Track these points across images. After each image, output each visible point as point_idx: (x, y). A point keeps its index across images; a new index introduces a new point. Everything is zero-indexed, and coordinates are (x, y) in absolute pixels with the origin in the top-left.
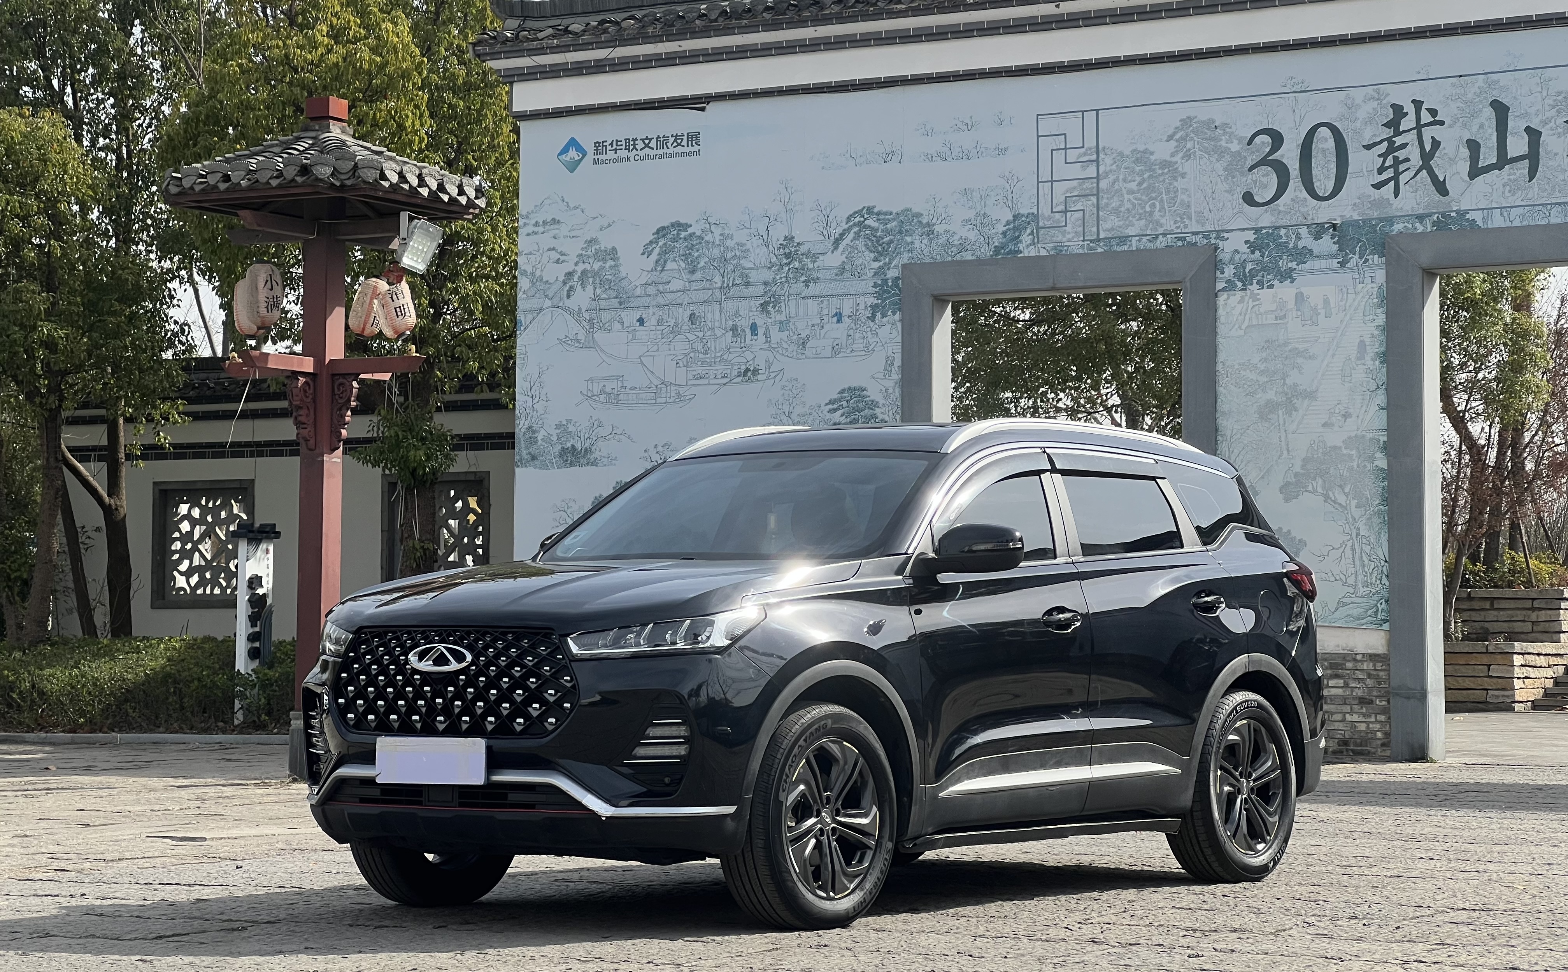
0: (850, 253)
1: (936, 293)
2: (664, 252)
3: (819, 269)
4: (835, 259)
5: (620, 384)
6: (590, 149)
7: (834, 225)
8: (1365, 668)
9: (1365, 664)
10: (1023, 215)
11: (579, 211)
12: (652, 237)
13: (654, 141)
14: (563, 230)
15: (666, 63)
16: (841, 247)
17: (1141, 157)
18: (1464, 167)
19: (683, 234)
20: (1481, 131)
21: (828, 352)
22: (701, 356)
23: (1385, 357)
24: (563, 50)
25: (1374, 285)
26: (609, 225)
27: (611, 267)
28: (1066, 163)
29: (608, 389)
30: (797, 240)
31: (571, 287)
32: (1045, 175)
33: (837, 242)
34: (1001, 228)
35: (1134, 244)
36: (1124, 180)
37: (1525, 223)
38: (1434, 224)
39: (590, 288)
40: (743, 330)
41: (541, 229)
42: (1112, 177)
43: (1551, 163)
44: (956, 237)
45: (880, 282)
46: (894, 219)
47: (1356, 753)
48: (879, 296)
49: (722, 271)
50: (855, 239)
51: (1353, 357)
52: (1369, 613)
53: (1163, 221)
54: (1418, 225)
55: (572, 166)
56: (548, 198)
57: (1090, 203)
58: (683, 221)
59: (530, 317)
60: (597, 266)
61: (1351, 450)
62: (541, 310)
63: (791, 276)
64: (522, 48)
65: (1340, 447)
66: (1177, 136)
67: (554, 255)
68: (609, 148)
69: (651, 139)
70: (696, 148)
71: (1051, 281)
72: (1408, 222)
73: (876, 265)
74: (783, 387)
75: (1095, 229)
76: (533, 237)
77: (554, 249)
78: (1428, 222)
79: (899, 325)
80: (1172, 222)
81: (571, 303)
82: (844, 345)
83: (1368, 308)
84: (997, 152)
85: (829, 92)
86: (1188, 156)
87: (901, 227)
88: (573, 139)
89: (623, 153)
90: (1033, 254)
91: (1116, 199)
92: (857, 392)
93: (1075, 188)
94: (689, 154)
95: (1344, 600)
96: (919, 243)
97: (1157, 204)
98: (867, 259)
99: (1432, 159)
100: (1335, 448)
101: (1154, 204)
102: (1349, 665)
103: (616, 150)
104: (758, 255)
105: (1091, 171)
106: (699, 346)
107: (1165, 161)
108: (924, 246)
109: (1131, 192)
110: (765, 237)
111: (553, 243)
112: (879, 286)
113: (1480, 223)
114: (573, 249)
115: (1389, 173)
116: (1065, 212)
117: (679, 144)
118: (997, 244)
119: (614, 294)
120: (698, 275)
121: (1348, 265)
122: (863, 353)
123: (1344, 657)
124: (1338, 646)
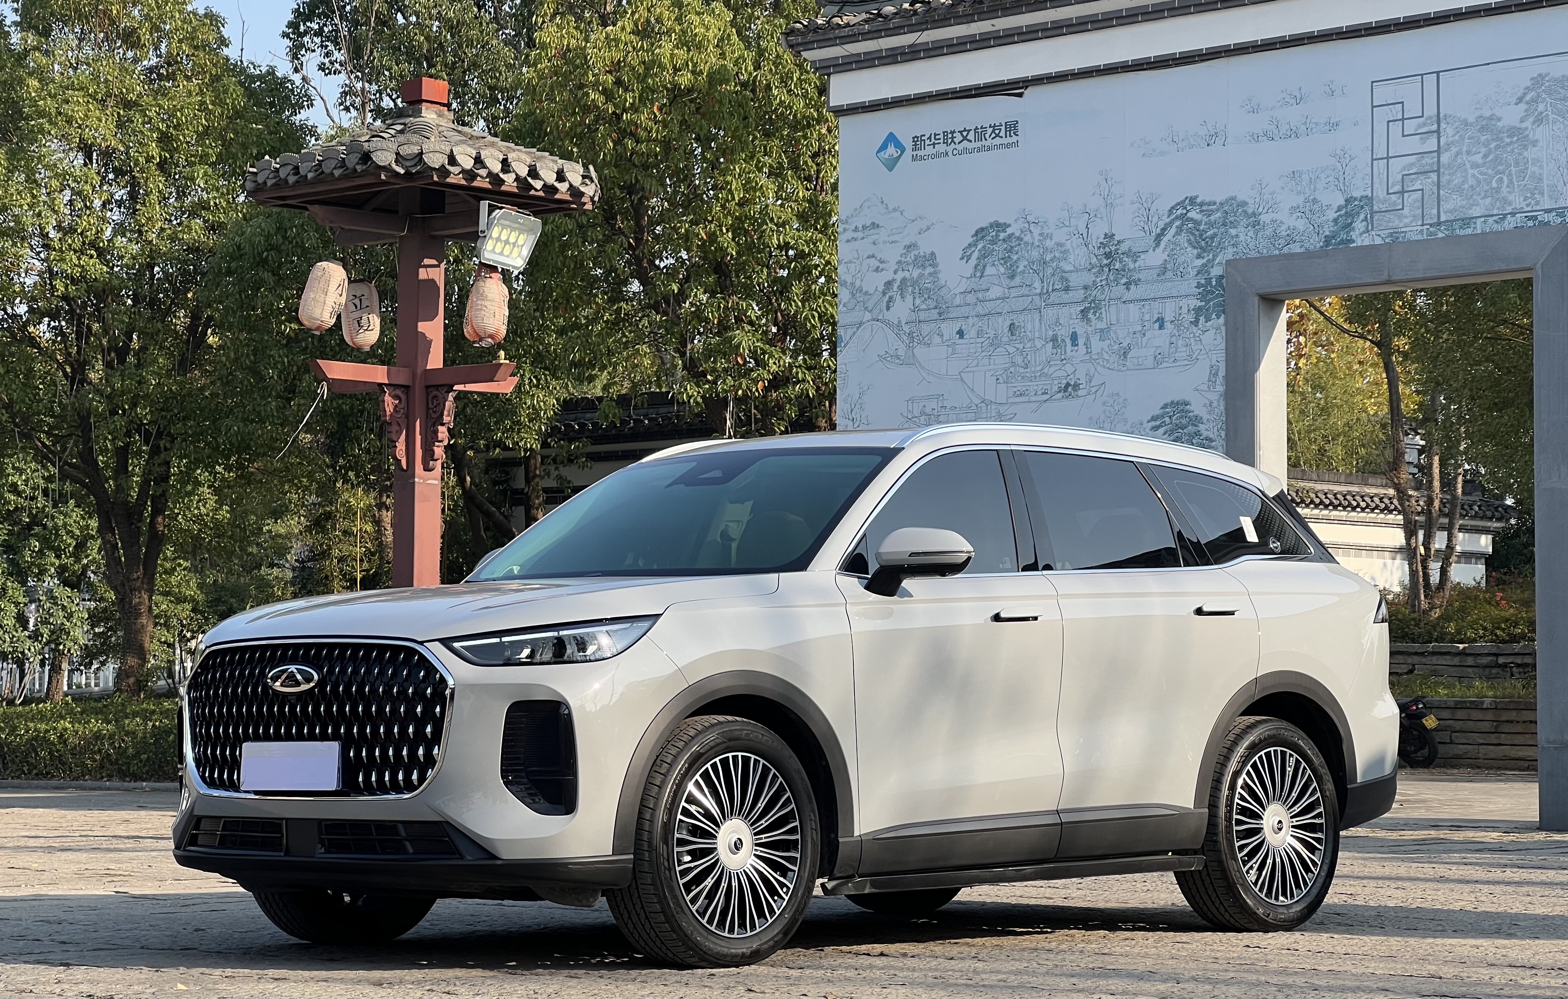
0: (1172, 250)
1: (1261, 291)
2: (983, 257)
3: (1140, 270)
4: (1156, 258)
5: (940, 405)
6: (908, 144)
7: (1155, 219)
10: (1356, 199)
11: (898, 213)
12: (971, 240)
13: (972, 133)
14: (882, 235)
15: (982, 44)
16: (1163, 244)
17: (1487, 124)
19: (1002, 235)
21: (1150, 362)
22: (1021, 370)
24: (875, 35)
26: (928, 228)
27: (930, 274)
28: (1404, 136)
29: (928, 410)
30: (1117, 238)
31: (891, 298)
32: (1381, 152)
33: (1159, 238)
34: (1332, 215)
35: (1480, 227)
36: (1468, 153)
39: (909, 298)
40: (1063, 340)
41: (860, 235)
42: (1454, 150)
44: (1284, 227)
45: (1203, 282)
46: (1218, 210)
48: (1202, 297)
49: (1041, 275)
50: (1177, 234)
53: (1511, 198)
55: (891, 164)
56: (868, 200)
57: (1429, 181)
58: (1002, 221)
59: (850, 332)
60: (916, 273)
62: (861, 324)
63: (1112, 278)
64: (832, 36)
66: (1528, 98)
67: (874, 263)
68: (927, 142)
69: (969, 131)
70: (1014, 139)
71: (1386, 273)
73: (1199, 262)
74: (1104, 404)
75: (1435, 211)
76: (853, 243)
77: (873, 256)
79: (1223, 329)
80: (1522, 199)
81: (890, 316)
82: (1166, 353)
84: (1328, 128)
85: (1151, 69)
86: (1540, 120)
87: (1225, 218)
88: (891, 134)
89: (941, 148)
90: (1366, 243)
91: (1459, 175)
92: (1180, 406)
93: (1412, 164)
94: (1008, 146)
96: (1243, 234)
97: (1505, 179)
98: (1190, 258)
101: (1501, 179)
103: (934, 144)
104: (1079, 256)
105: (1431, 144)
106: (1019, 360)
107: (1513, 128)
108: (1249, 239)
109: (1475, 166)
110: (1085, 236)
111: (871, 250)
112: (1203, 286)
114: (893, 255)
116: (1402, 192)
117: (997, 135)
118: (1327, 233)
119: (933, 305)
120: (1018, 280)
122: (1186, 362)
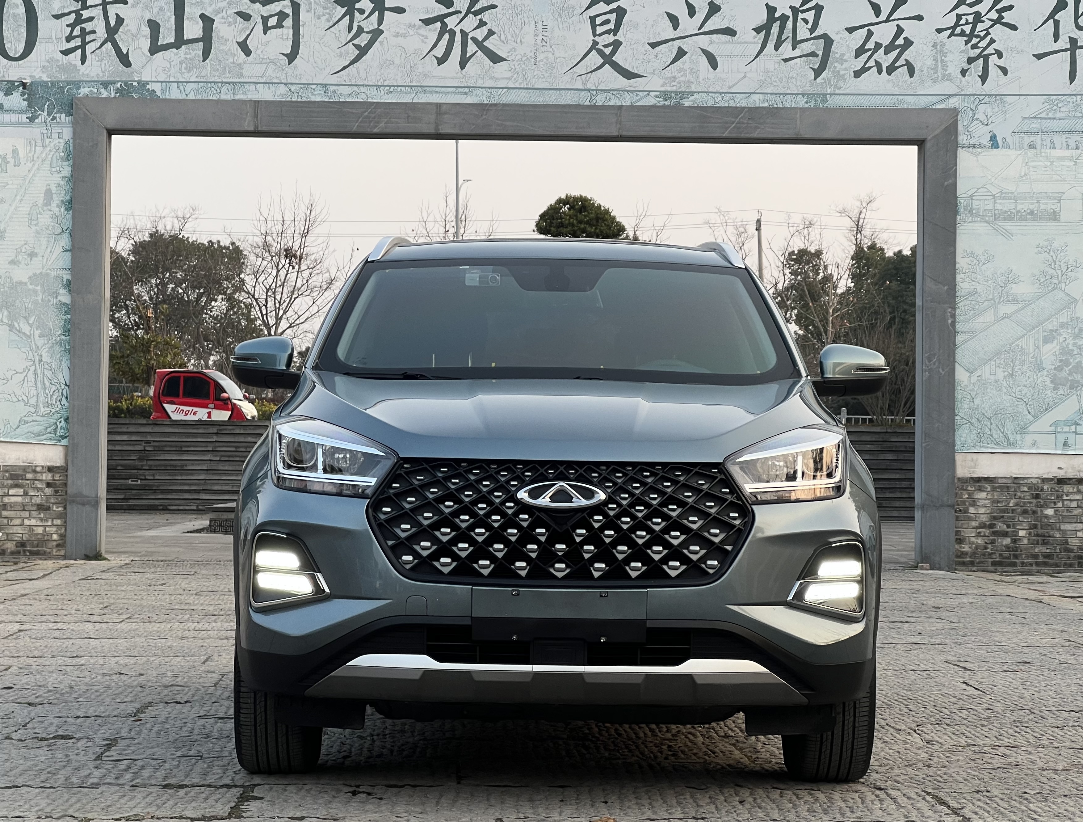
8: (44, 478)
9: (44, 475)
18: (146, 44)
20: (161, 13)
23: (70, 205)
25: (61, 141)
37: (199, 97)
38: (117, 91)
43: (223, 47)
47: (32, 553)
51: (40, 202)
52: (49, 430)
54: (103, 90)
61: (37, 286)
65: (26, 284)
72: (93, 87)
78: (112, 89)
83: (55, 160)
95: (26, 419)
99: (117, 33)
100: (20, 283)
102: (29, 476)
113: (159, 93)
115: (77, 42)
121: (37, 121)
123: (25, 469)
124: (19, 459)
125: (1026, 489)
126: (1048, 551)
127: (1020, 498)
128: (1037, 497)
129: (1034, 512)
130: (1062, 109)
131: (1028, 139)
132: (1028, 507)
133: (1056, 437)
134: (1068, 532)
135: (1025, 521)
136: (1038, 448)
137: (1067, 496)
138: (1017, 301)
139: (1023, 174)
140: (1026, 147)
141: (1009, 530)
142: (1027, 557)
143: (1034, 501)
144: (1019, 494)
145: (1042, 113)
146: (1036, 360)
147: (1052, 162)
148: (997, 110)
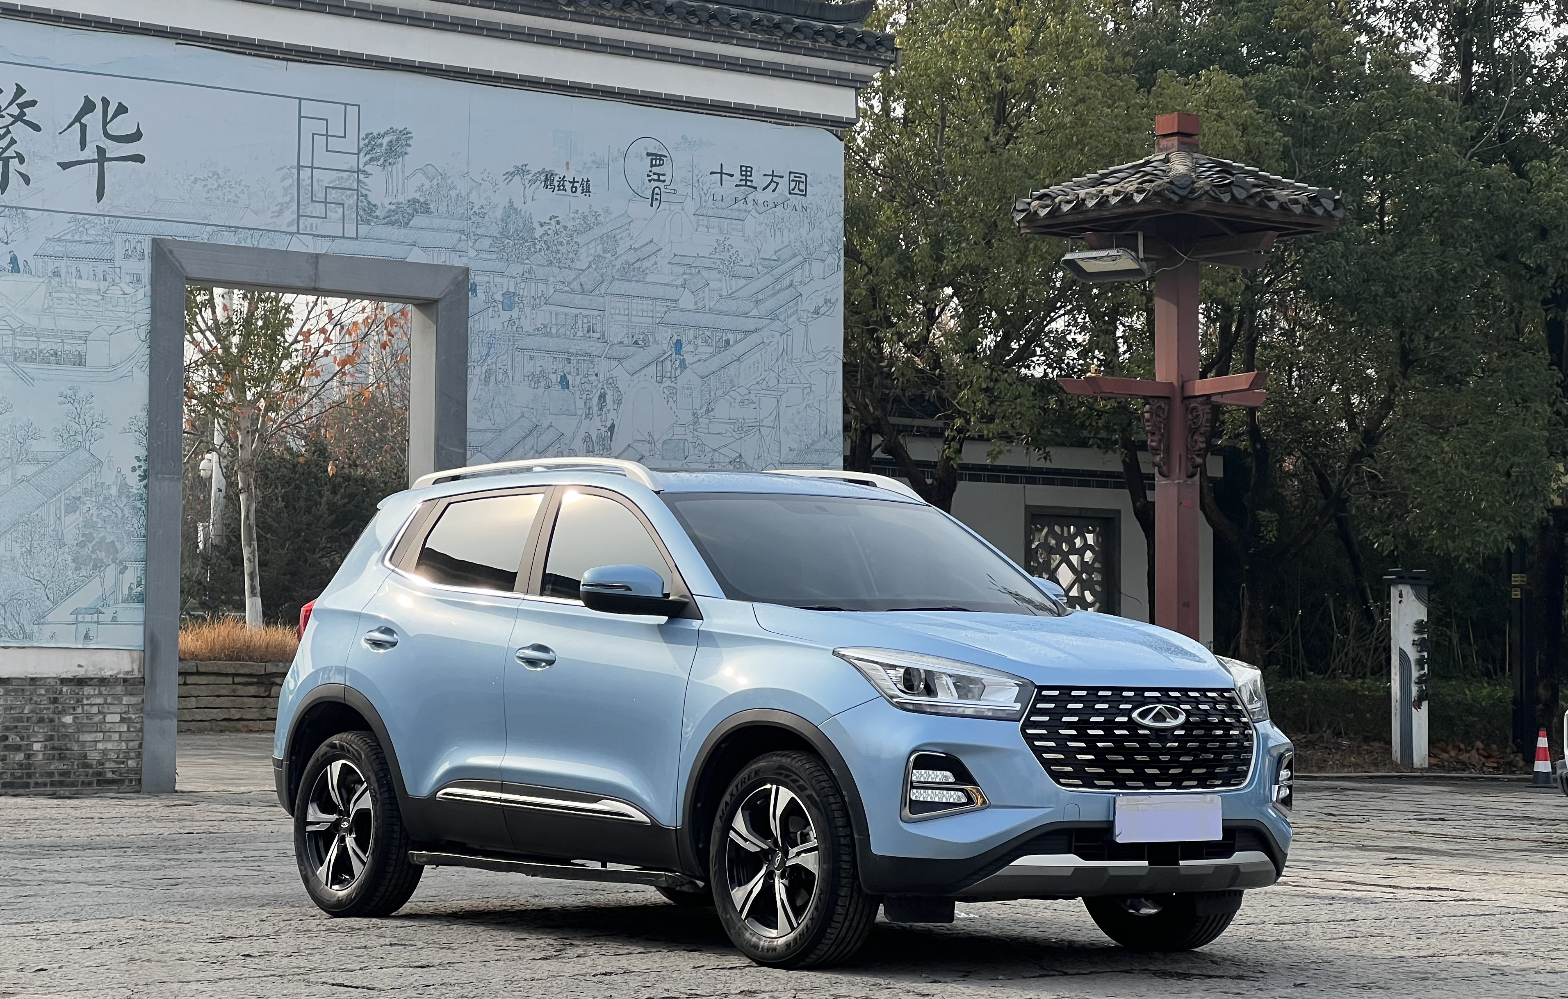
125: (43, 692)
126: (65, 767)
127: (36, 703)
128: (55, 701)
129: (52, 720)
130: (89, 232)
131: (51, 265)
132: (46, 714)
133: (77, 627)
134: (87, 744)
135: (41, 732)
136: (57, 641)
137: (87, 699)
138: (38, 461)
139: (46, 307)
140: (50, 275)
141: (22, 743)
142: (42, 775)
143: (52, 706)
144: (35, 698)
145: (67, 234)
146: (57, 534)
147: (78, 295)
148: (18, 226)
